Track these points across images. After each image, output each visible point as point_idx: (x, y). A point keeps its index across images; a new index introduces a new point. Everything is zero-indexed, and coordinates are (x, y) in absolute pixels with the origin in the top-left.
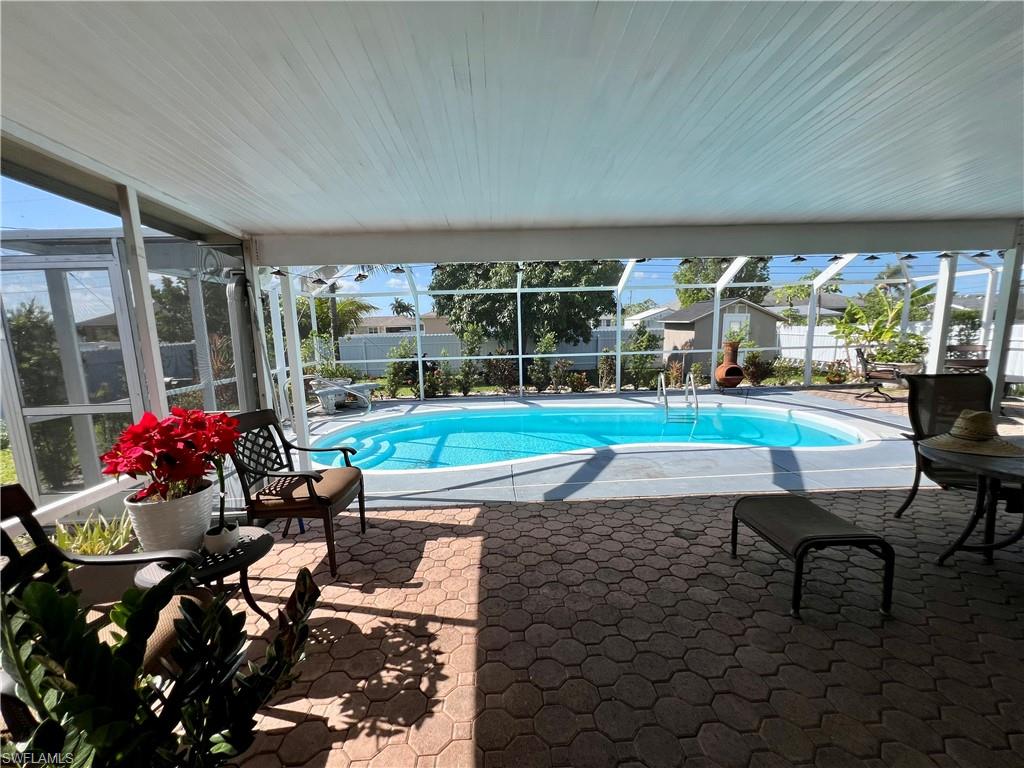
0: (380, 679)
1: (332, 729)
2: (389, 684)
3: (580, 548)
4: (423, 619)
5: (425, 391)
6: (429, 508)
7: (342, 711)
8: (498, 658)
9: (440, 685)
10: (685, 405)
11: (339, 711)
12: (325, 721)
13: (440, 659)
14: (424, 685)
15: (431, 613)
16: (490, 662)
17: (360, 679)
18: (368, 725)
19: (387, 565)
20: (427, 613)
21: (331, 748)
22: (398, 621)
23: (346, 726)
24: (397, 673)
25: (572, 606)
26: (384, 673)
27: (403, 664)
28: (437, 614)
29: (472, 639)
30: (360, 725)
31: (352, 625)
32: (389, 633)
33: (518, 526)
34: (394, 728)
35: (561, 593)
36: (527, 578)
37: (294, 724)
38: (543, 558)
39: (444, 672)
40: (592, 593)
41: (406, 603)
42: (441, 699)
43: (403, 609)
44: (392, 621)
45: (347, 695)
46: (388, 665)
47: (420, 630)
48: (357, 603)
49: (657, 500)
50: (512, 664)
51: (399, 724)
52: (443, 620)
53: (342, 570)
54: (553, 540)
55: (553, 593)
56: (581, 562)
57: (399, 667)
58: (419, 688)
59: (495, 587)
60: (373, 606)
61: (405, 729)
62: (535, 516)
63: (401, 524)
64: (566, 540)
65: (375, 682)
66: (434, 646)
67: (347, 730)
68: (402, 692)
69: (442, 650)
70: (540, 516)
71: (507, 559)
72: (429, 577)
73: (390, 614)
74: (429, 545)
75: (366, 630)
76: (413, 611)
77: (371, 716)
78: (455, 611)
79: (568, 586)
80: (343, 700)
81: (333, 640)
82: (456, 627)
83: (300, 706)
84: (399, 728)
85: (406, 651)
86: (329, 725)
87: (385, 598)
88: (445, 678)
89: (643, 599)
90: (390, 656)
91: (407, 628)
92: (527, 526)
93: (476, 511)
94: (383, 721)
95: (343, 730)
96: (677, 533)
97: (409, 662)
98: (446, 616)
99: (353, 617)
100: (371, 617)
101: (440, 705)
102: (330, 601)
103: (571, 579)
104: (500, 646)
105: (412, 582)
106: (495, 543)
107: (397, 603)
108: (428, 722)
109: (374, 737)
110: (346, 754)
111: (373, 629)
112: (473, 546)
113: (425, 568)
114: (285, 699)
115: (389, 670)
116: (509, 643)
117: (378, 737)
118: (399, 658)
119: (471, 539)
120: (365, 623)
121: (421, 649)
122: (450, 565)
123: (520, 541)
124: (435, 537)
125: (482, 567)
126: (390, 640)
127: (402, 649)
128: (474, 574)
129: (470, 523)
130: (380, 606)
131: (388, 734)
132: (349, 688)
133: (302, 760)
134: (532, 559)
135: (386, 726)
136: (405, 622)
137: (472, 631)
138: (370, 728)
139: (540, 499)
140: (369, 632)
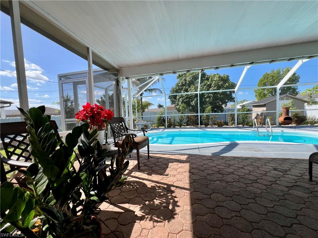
0: (154, 202)
1: (136, 216)
2: (157, 204)
3: (230, 170)
4: (169, 186)
5: (168, 126)
6: (170, 154)
7: (140, 210)
8: (200, 203)
9: (176, 208)
10: (266, 131)
11: (139, 210)
12: (134, 212)
13: (176, 199)
14: (171, 207)
15: (172, 184)
16: (197, 203)
17: (147, 201)
18: (149, 217)
19: (156, 168)
20: (170, 184)
21: (136, 222)
22: (160, 185)
23: (141, 216)
24: (160, 201)
25: (231, 189)
26: (155, 200)
27: (162, 199)
28: (174, 185)
29: (189, 195)
30: (146, 216)
31: (145, 184)
32: (157, 188)
33: (203, 162)
34: (159, 220)
35: (224, 184)
36: (209, 177)
37: (124, 211)
38: (214, 172)
39: (178, 204)
40: (239, 186)
41: (163, 180)
42: (178, 213)
43: (162, 181)
44: (158, 185)
45: (142, 205)
46: (157, 198)
47: (168, 189)
48: (146, 178)
49: (262, 158)
50: (207, 206)
51: (161, 219)
52: (177, 187)
53: (141, 168)
54: (218, 167)
55: (221, 183)
56: (232, 175)
57: (161, 200)
58: (169, 208)
59: (196, 179)
60: (151, 179)
61: (164, 221)
62: (209, 159)
63: (161, 158)
64: (223, 167)
65: (152, 203)
66: (174, 195)
67: (142, 217)
68: (162, 208)
69: (177, 196)
70: (211, 159)
71: (200, 171)
72: (171, 173)
73: (158, 182)
74: (170, 164)
75: (149, 186)
76: (166, 183)
77: (150, 214)
78: (181, 185)
79: (227, 182)
80: (140, 207)
81: (138, 188)
82: (182, 190)
83: (126, 206)
84: (161, 220)
85: (163, 195)
86: (135, 214)
87: (155, 177)
88: (178, 206)
89: (265, 191)
90: (157, 195)
91: (163, 188)
92: (206, 162)
93: (186, 156)
94: (155, 217)
95: (140, 217)
96: (275, 169)
97: (164, 198)
98: (177, 186)
99: (144, 182)
100: (151, 182)
101: (177, 215)
102: (138, 176)
103: (228, 180)
104: (201, 199)
105: (165, 174)
106: (195, 166)
107: (160, 179)
108: (173, 220)
109: (152, 222)
110: (141, 225)
111: (151, 186)
112: (187, 166)
113: (169, 170)
114: (121, 203)
115: (157, 200)
116: (204, 198)
117: (153, 222)
118: (160, 196)
119: (186, 164)
120: (149, 184)
121: (169, 195)
122: (178, 170)
123: (204, 166)
124: (172, 162)
125: (190, 172)
126: (157, 190)
127: (162, 194)
128: (187, 174)
129: (185, 159)
130: (154, 180)
131: (157, 222)
132: (143, 203)
133: (126, 224)
134: (210, 172)
135: (156, 219)
136: (163, 186)
137: (188, 192)
138: (150, 218)
139: (210, 155)
140: (150, 187)
